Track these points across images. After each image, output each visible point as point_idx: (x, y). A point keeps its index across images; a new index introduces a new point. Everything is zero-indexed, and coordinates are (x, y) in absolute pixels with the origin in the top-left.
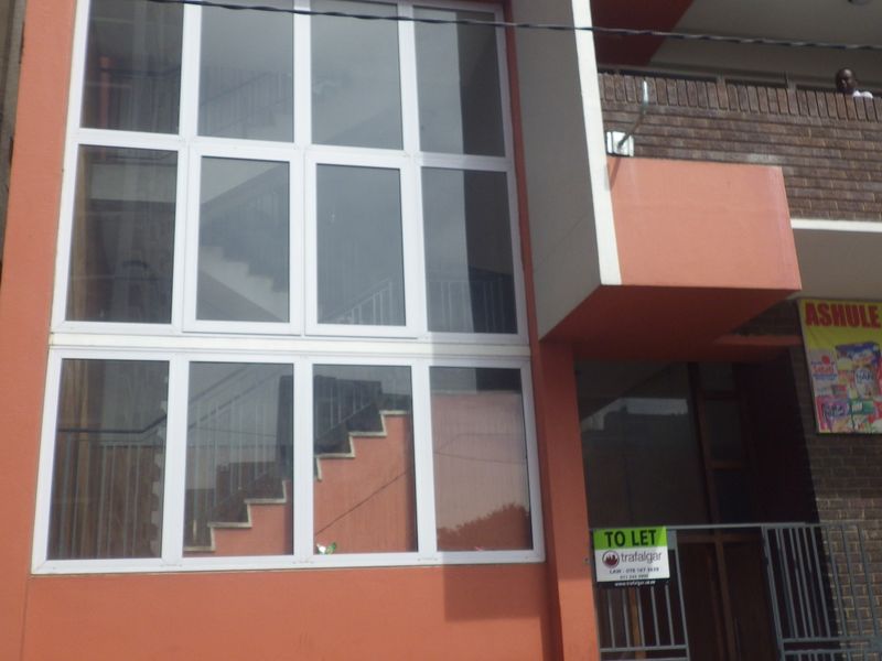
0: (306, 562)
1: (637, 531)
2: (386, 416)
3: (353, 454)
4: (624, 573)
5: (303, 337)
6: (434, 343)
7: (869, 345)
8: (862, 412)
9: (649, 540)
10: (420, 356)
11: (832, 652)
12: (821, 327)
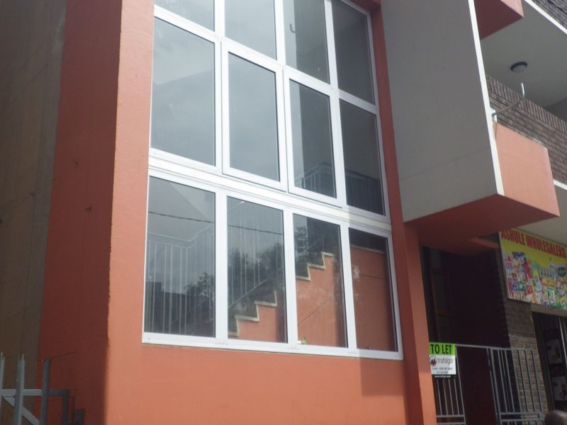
0: (295, 349)
1: (445, 344)
2: (325, 256)
3: (309, 278)
4: (438, 370)
5: (287, 193)
6: (350, 213)
7: (522, 254)
8: (522, 290)
9: (448, 351)
10: (344, 220)
11: (515, 421)
12: (506, 240)
